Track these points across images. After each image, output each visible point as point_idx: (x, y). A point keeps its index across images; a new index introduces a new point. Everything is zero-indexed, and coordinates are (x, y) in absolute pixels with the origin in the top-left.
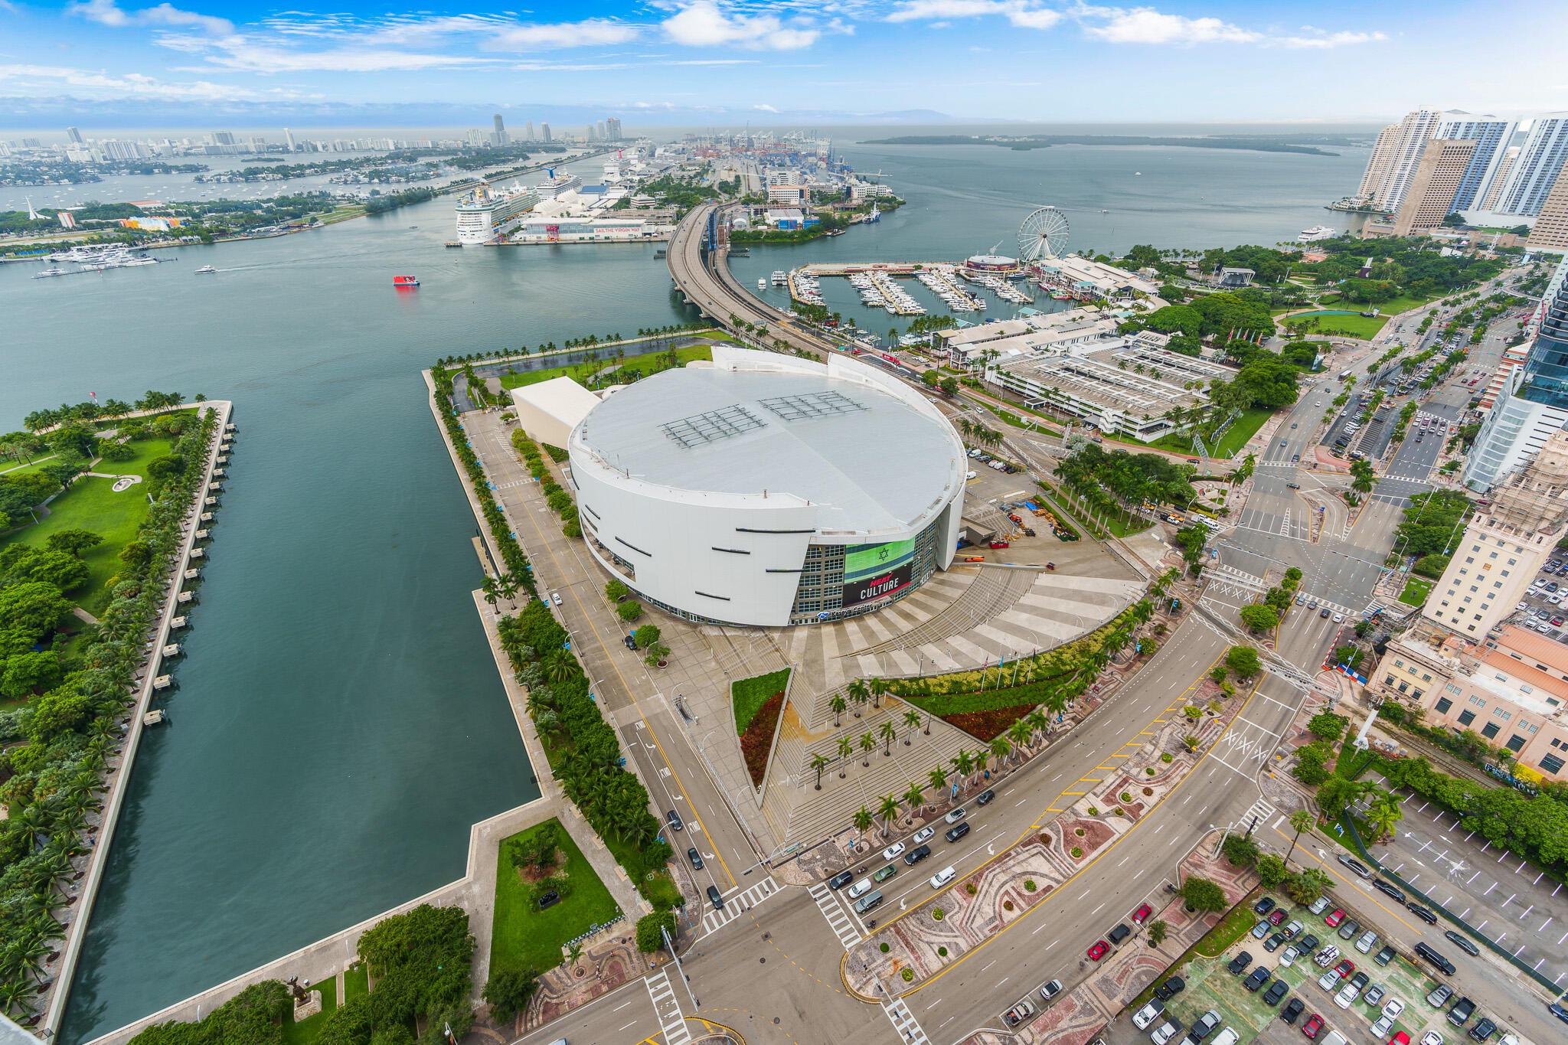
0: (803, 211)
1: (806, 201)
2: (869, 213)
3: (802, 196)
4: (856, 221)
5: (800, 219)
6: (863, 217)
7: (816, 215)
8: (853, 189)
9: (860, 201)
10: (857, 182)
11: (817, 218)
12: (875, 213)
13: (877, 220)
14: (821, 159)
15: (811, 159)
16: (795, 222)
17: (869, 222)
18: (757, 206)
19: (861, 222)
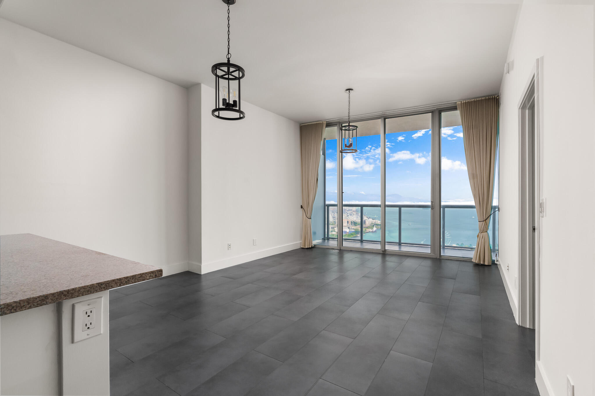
0: (349, 228)
1: (350, 225)
2: (372, 229)
3: (348, 222)
4: (368, 231)
5: (348, 230)
6: (371, 230)
7: (353, 229)
8: (366, 221)
9: (369, 225)
10: (368, 219)
11: (354, 230)
12: (375, 229)
13: (375, 231)
14: (354, 211)
15: (350, 211)
16: (346, 231)
17: (372, 232)
18: (332, 226)
19: (370, 232)
